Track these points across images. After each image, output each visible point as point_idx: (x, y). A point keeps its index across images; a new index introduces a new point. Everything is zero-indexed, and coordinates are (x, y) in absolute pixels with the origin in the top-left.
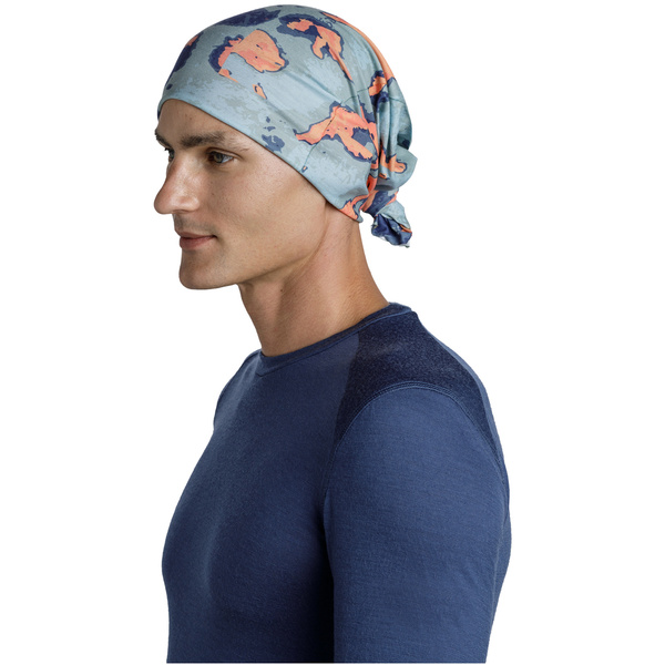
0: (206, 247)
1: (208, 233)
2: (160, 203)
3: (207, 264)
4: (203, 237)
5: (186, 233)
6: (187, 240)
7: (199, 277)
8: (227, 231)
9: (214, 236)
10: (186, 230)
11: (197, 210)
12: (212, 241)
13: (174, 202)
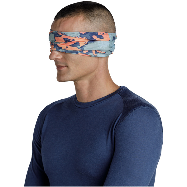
0: (64, 69)
1: (65, 65)
2: (51, 57)
3: (64, 74)
4: (63, 66)
5: (59, 65)
6: (59, 67)
7: (62, 78)
8: (70, 65)
9: (66, 66)
10: (58, 64)
11: (62, 59)
12: (66, 67)
13: (55, 57)
